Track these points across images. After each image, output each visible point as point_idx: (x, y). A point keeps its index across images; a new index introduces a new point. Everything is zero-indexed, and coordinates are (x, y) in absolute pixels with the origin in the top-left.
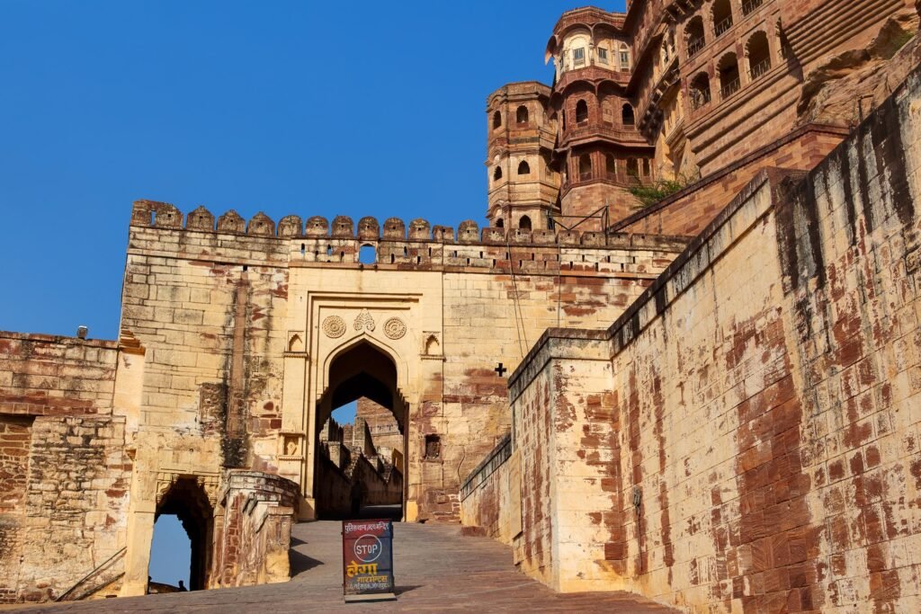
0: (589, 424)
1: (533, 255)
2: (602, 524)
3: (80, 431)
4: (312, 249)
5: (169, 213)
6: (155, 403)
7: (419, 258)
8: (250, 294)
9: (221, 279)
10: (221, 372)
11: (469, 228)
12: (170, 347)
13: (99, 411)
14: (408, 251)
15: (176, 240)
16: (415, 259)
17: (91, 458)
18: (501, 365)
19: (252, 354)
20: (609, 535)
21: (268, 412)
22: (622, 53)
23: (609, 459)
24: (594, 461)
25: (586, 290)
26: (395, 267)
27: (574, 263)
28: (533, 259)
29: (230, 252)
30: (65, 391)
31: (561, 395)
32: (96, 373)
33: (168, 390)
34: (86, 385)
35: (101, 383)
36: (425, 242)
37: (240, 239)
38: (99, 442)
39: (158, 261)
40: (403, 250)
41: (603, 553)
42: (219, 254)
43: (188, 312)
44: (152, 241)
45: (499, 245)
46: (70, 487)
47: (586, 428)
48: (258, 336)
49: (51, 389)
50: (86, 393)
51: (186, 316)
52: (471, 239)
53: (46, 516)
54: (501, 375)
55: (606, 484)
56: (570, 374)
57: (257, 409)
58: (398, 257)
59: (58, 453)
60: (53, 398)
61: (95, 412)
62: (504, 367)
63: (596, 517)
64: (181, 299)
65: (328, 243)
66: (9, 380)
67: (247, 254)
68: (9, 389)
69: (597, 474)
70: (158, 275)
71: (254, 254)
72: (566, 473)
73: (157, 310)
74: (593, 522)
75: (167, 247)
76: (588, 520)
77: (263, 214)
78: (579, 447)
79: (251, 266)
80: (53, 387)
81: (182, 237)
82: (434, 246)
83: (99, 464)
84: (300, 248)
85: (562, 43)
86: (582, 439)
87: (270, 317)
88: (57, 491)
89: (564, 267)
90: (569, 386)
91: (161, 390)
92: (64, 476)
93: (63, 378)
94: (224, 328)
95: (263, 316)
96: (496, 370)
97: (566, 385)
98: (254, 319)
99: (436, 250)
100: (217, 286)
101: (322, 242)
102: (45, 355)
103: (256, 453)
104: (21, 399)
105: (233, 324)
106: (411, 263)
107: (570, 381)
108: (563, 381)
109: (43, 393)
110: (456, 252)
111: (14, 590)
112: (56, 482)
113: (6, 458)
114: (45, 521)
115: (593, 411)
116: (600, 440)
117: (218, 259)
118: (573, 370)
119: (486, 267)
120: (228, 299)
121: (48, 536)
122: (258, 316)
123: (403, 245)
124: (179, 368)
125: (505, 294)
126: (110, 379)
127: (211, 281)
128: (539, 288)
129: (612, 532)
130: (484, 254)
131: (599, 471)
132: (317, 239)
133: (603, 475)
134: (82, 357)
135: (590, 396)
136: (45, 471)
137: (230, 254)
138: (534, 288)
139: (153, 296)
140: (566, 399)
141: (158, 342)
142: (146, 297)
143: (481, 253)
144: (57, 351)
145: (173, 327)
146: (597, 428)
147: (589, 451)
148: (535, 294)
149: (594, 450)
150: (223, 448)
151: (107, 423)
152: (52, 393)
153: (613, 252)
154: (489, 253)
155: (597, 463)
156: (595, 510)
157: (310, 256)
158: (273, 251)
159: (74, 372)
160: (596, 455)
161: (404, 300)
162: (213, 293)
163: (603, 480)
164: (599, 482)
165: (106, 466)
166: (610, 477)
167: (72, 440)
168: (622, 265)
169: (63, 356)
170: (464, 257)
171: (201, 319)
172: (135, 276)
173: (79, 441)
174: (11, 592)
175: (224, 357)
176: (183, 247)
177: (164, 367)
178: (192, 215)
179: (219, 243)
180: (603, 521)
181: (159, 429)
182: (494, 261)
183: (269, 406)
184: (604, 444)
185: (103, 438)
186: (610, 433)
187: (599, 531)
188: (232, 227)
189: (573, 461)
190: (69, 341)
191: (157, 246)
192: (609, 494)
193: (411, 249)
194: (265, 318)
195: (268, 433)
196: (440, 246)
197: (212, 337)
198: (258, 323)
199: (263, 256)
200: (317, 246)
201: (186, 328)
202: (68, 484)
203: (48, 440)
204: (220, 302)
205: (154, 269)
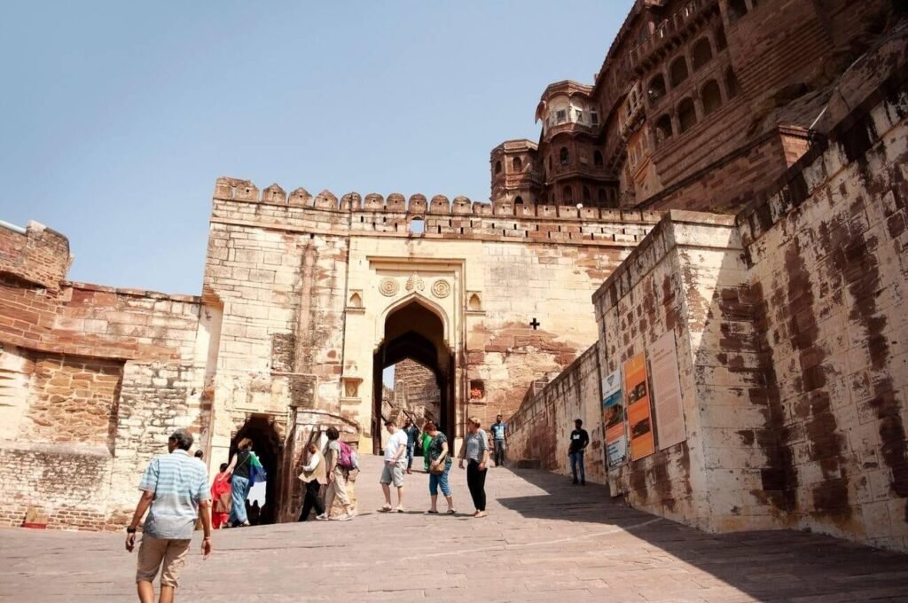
0: (727, 322)
1: (559, 227)
2: (755, 445)
3: (164, 374)
4: (370, 220)
5: (247, 188)
6: (231, 350)
7: (462, 229)
8: (316, 258)
9: (291, 244)
10: (290, 324)
11: (504, 205)
12: (245, 301)
13: (183, 357)
14: (453, 223)
15: (253, 211)
16: (459, 230)
17: (174, 398)
18: (535, 320)
19: (317, 309)
20: (765, 459)
21: (331, 360)
22: (593, 114)
23: (754, 365)
24: (737, 367)
25: (605, 257)
26: (441, 236)
27: (594, 234)
28: (560, 231)
29: (299, 222)
30: (154, 339)
31: (692, 288)
32: (181, 324)
33: (243, 339)
34: (171, 334)
35: (185, 332)
36: (466, 216)
37: (307, 212)
38: (182, 384)
39: (237, 228)
40: (448, 222)
41: (760, 481)
42: (290, 224)
43: (262, 272)
44: (232, 211)
45: (529, 220)
46: (154, 423)
47: (725, 328)
48: (323, 294)
49: (141, 337)
50: (172, 341)
51: (261, 275)
52: (505, 213)
53: (133, 449)
54: (535, 328)
55: (755, 396)
56: (699, 264)
57: (321, 356)
58: (445, 227)
59: (144, 392)
60: (143, 344)
61: (179, 357)
62: (537, 321)
63: (747, 436)
64: (255, 261)
65: (383, 216)
66: (104, 328)
67: (313, 224)
68: (104, 336)
69: (743, 383)
70: (236, 241)
71: (320, 224)
72: (707, 381)
73: (235, 270)
74: (745, 443)
75: (245, 216)
76: (737, 440)
77: (327, 191)
78: (719, 350)
79: (317, 234)
80: (143, 334)
81: (258, 208)
82: (474, 219)
83: (181, 403)
84: (360, 219)
85: (548, 108)
86: (721, 340)
87: (333, 277)
88: (143, 426)
89: (585, 238)
90: (700, 278)
91: (237, 339)
92: (149, 413)
93: (152, 327)
94: (293, 287)
95: (327, 276)
96: (531, 324)
97: (696, 276)
98: (320, 279)
99: (476, 222)
100: (287, 251)
101: (378, 215)
102: (136, 307)
103: (321, 395)
104: (115, 345)
105: (301, 283)
106: (455, 233)
107: (700, 272)
108: (693, 272)
109: (134, 340)
110: (493, 225)
111: (102, 513)
112: (142, 418)
113: (100, 396)
114: (133, 453)
115: (731, 308)
116: (742, 342)
117: (289, 228)
118: (702, 260)
119: (519, 237)
120: (297, 262)
121: (134, 466)
122: (322, 276)
123: (448, 218)
124: (253, 320)
125: (536, 260)
126: (193, 330)
127: (282, 246)
128: (565, 255)
129: (767, 454)
130: (518, 227)
131: (746, 380)
132: (374, 213)
133: (750, 384)
134: (169, 310)
135: (724, 290)
136: (131, 409)
137: (298, 224)
138: (561, 255)
139: (231, 258)
140: (698, 294)
141: (236, 297)
142: (225, 258)
143: (515, 225)
144: (147, 304)
145: (248, 284)
146: (739, 328)
147: (731, 355)
148: (562, 260)
149: (736, 354)
150: (290, 390)
151: (189, 367)
152: (142, 340)
153: (627, 226)
154: (522, 226)
155: (743, 370)
156: (745, 427)
157: (368, 227)
158: (336, 223)
159: (161, 322)
160: (739, 360)
161: (449, 265)
162: (284, 256)
163: (750, 390)
164: (746, 392)
165: (188, 406)
166: (758, 387)
167: (157, 382)
168: (635, 236)
169: (152, 309)
170: (500, 228)
171: (272, 279)
172: (216, 241)
173: (163, 382)
174: (100, 516)
175: (292, 311)
176: (258, 217)
177: (239, 319)
178: (267, 190)
179: (290, 214)
180: (756, 440)
181: (234, 373)
182: (527, 232)
183: (332, 354)
184: (748, 347)
185: (185, 381)
186: (753, 334)
187: (752, 454)
188: (301, 201)
189: (714, 367)
190: (157, 296)
191: (236, 215)
192: (759, 407)
193: (455, 221)
194: (330, 278)
195: (331, 377)
196: (479, 219)
197: (282, 293)
198: (323, 283)
199: (328, 226)
200: (374, 218)
201: (259, 285)
202: (153, 420)
203: (136, 382)
204: (291, 264)
205: (233, 235)
